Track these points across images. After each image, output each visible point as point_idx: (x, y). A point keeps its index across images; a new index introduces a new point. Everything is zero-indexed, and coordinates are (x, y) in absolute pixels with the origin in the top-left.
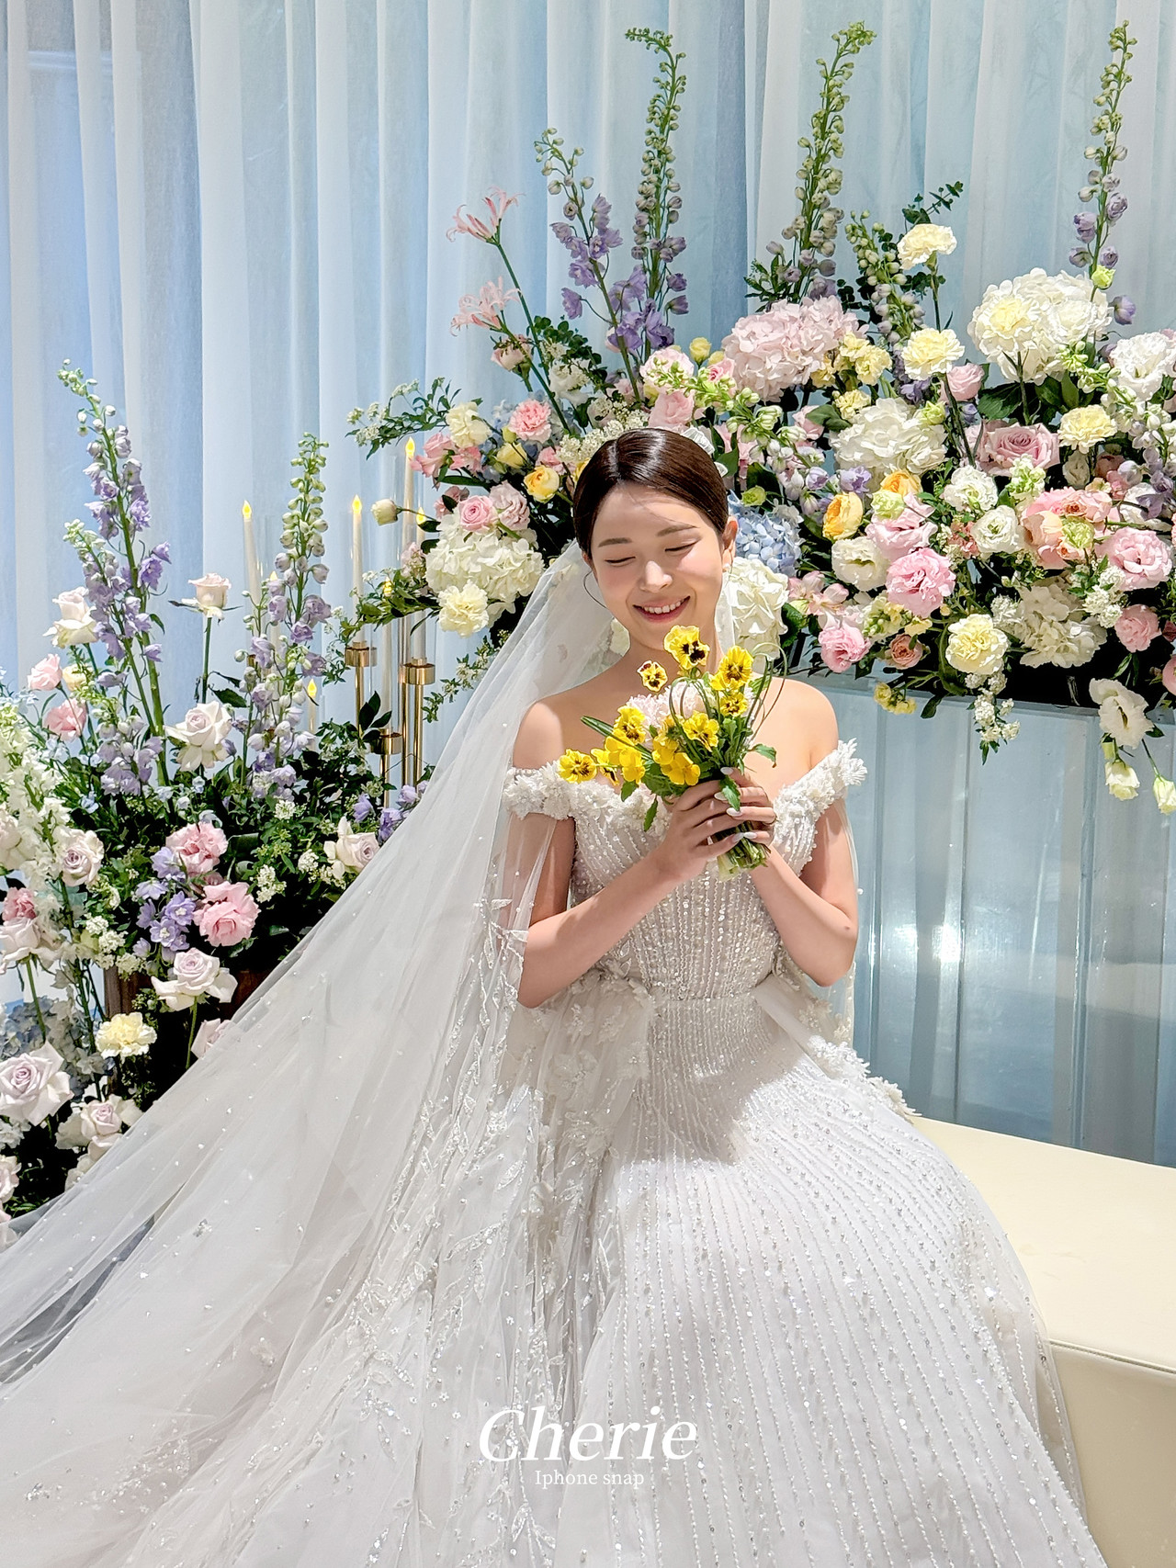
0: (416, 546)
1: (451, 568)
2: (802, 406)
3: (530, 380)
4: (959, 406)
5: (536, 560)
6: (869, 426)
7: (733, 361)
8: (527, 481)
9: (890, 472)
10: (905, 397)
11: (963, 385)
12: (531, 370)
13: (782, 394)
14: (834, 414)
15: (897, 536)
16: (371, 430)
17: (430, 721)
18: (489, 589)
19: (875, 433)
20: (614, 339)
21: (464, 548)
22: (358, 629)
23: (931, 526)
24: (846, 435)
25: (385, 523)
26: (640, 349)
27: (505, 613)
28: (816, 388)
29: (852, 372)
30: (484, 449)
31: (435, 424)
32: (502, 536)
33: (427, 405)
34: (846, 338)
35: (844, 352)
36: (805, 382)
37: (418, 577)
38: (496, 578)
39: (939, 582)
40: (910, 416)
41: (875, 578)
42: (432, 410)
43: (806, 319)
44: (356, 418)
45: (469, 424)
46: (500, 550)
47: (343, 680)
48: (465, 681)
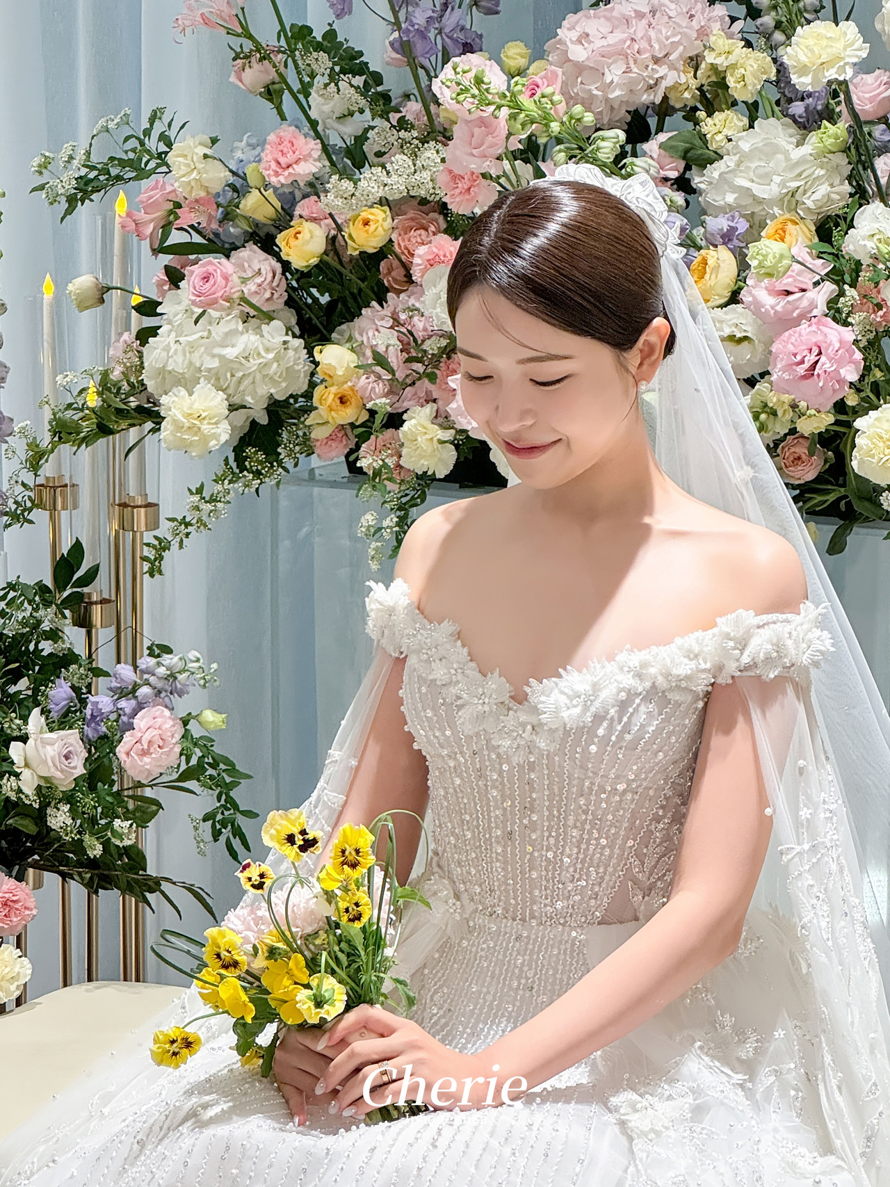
0: (129, 337)
1: (177, 364)
2: (656, 134)
3: (285, 107)
4: (866, 129)
5: (296, 350)
6: (744, 158)
7: (560, 71)
8: (280, 239)
9: (774, 217)
10: (793, 117)
11: (871, 100)
12: (286, 94)
13: (629, 118)
14: (698, 142)
15: (782, 304)
16: (66, 183)
17: (152, 576)
18: (230, 391)
19: (753, 165)
20: (397, 45)
21: (195, 334)
22: (52, 451)
23: (829, 288)
24: (714, 171)
25: (87, 308)
26: (433, 59)
27: (254, 423)
28: (674, 110)
29: (721, 84)
30: (221, 200)
31: (153, 172)
32: (246, 318)
33: (142, 144)
34: (712, 39)
35: (710, 58)
36: (658, 100)
37: (133, 379)
38: (240, 374)
39: (840, 363)
40: (800, 144)
41: (756, 360)
42: (148, 152)
43: (658, 15)
44: (44, 166)
45: (200, 166)
46: (245, 337)
47: (31, 522)
48: (199, 520)
